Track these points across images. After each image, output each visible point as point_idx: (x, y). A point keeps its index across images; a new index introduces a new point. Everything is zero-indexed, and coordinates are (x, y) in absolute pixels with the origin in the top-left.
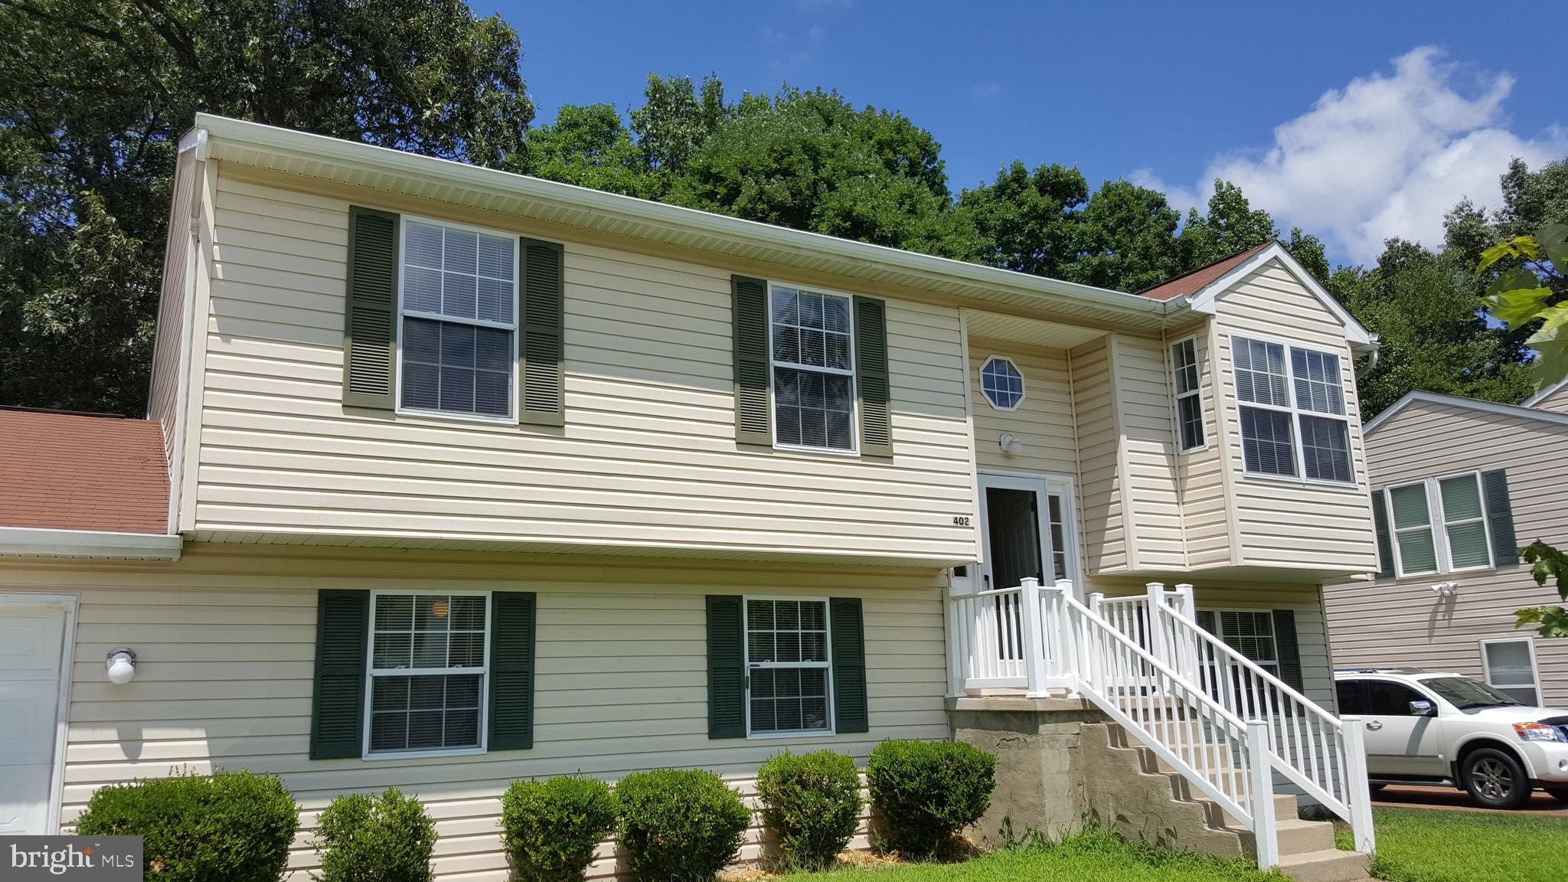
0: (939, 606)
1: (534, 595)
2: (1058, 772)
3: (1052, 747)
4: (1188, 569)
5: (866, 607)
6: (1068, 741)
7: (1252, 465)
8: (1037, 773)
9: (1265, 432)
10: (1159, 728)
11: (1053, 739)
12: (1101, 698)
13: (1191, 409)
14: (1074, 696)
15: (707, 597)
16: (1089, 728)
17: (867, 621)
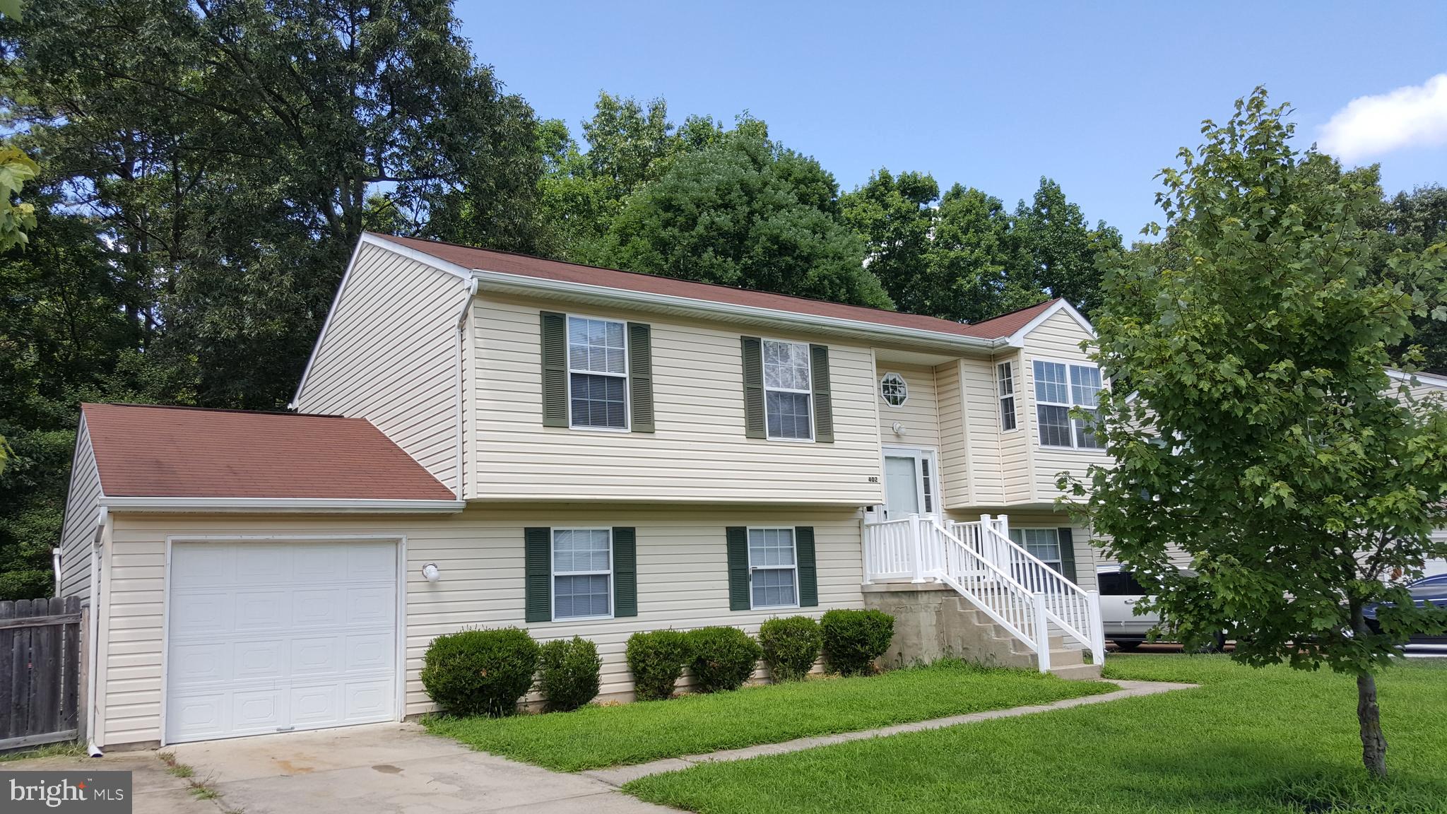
0: (858, 529)
1: (634, 528)
2: (930, 625)
3: (926, 611)
4: (1005, 504)
5: (816, 532)
6: (935, 607)
7: (1044, 442)
8: (918, 626)
9: (1053, 419)
10: (987, 600)
11: (927, 607)
12: (954, 584)
13: (1008, 405)
14: (939, 581)
15: (727, 528)
16: (947, 600)
17: (817, 540)
